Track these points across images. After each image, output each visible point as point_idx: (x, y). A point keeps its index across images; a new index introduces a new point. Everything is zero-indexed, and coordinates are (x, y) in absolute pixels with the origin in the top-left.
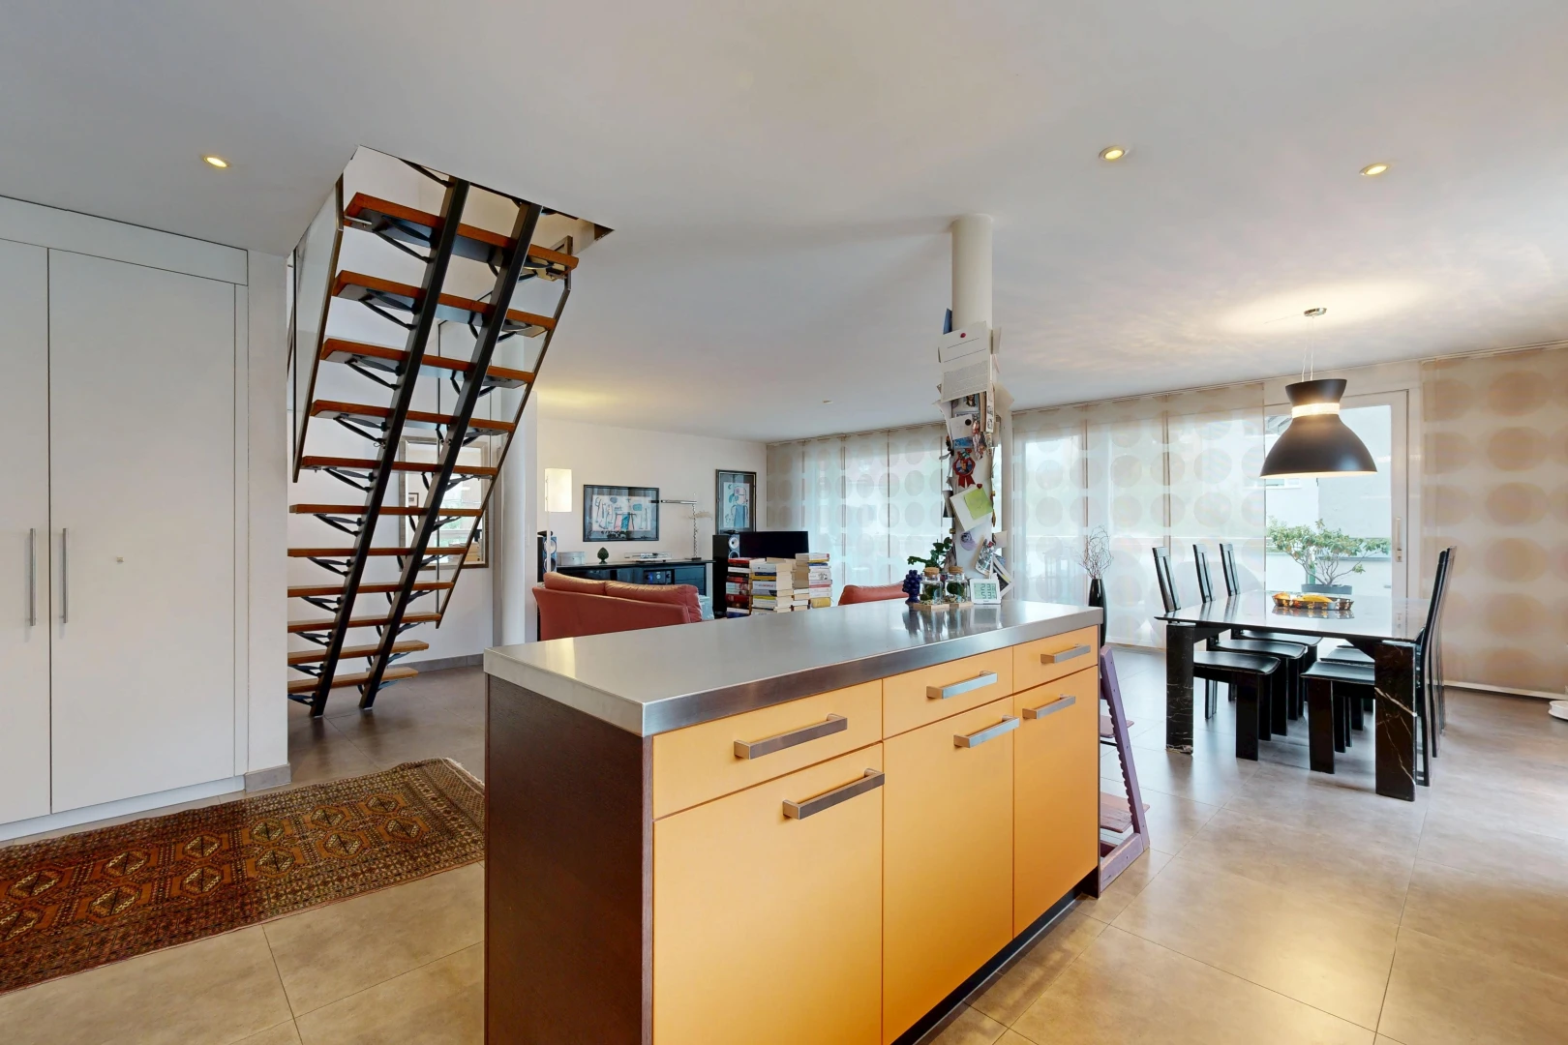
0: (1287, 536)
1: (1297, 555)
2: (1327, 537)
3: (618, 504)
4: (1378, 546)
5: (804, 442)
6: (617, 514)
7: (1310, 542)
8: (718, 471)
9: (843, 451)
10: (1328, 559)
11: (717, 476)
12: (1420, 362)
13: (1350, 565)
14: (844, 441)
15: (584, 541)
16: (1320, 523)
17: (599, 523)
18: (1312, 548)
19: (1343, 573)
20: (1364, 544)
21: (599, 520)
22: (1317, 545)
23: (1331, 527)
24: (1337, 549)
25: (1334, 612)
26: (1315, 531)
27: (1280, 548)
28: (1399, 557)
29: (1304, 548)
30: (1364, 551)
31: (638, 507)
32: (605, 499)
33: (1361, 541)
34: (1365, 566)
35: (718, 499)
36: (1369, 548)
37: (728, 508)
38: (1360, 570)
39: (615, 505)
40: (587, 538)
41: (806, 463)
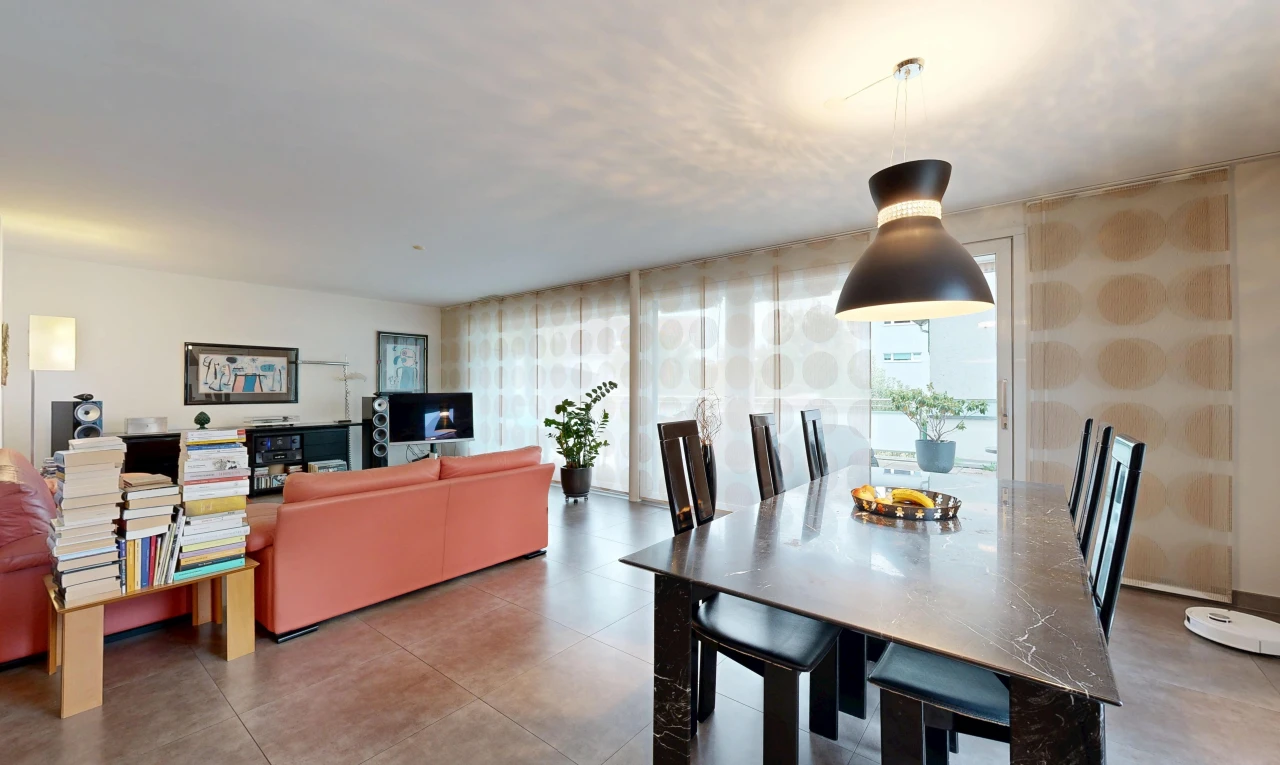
0: (903, 398)
1: (912, 415)
2: (935, 398)
3: (238, 364)
4: (977, 407)
5: (470, 305)
6: (236, 375)
7: (922, 403)
8: (379, 333)
9: (500, 314)
10: (937, 417)
11: (379, 338)
12: (1025, 204)
13: (957, 422)
14: (500, 303)
15: (186, 403)
16: (930, 386)
17: (206, 383)
18: (925, 408)
19: (948, 431)
20: (966, 405)
21: (209, 382)
22: (928, 405)
23: (939, 391)
24: (944, 409)
25: (934, 523)
26: (927, 393)
27: (898, 408)
28: (1005, 424)
29: (917, 408)
30: (965, 411)
31: (270, 368)
32: (220, 359)
33: (963, 402)
34: (966, 423)
35: (380, 361)
36: (970, 409)
37: (390, 369)
38: (962, 428)
39: (233, 366)
40: (189, 400)
41: (471, 326)
